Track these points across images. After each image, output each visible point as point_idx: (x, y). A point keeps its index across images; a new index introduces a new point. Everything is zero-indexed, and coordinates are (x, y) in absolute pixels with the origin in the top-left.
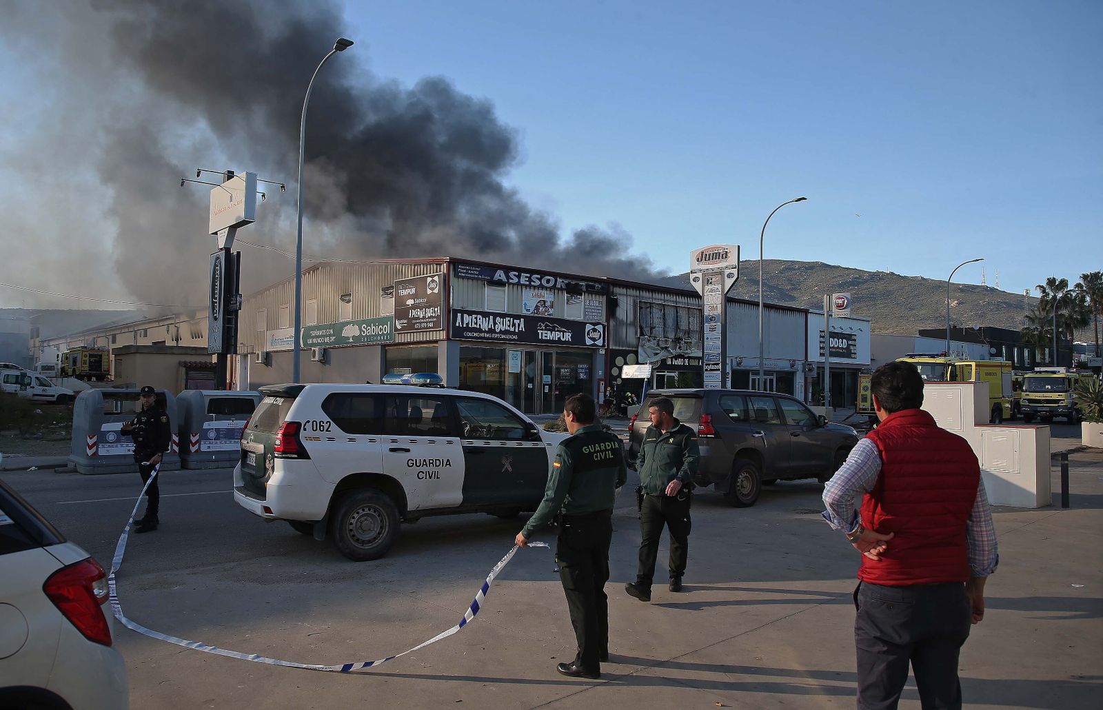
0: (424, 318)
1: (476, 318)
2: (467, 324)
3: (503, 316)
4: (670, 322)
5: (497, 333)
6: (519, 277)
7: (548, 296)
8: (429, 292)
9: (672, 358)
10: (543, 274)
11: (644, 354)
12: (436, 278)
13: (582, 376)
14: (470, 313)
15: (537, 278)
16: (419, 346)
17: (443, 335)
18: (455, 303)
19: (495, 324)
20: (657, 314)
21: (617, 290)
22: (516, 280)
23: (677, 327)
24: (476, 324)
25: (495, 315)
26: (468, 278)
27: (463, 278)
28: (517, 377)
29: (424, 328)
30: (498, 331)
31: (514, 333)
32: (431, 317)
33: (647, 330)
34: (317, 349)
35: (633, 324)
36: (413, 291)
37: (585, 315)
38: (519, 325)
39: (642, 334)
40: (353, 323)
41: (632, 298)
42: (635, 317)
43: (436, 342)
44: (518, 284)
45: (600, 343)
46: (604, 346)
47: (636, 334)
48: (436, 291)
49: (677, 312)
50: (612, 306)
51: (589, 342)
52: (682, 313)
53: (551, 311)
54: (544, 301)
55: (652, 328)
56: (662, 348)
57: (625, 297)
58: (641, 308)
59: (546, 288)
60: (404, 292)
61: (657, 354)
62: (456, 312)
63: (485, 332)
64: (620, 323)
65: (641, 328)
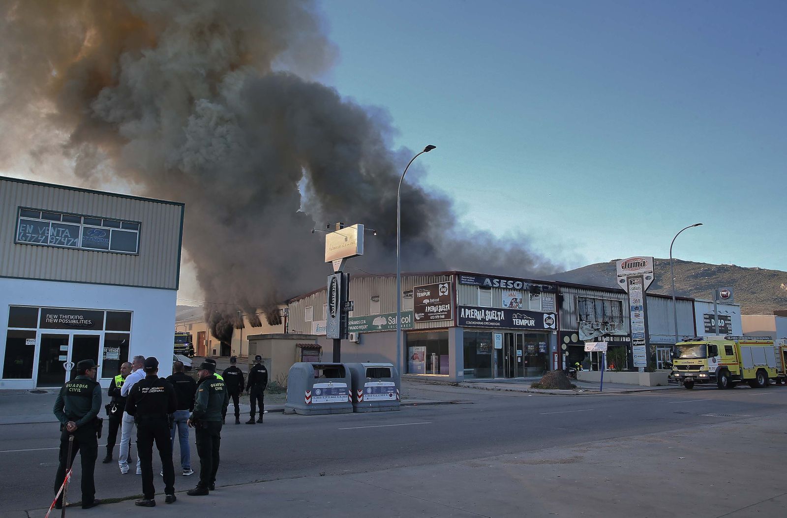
0: (437, 312)
1: (473, 312)
2: (468, 316)
3: (490, 309)
4: (599, 311)
5: (487, 321)
6: (499, 282)
7: (518, 295)
8: (441, 294)
9: (602, 336)
10: (515, 280)
11: (583, 334)
12: (446, 285)
13: (542, 351)
14: (470, 308)
15: (511, 283)
16: (433, 331)
17: (452, 324)
18: (460, 302)
19: (485, 315)
20: (590, 305)
21: (563, 289)
22: (497, 285)
23: (604, 314)
24: (473, 315)
25: (485, 309)
26: (467, 285)
27: (464, 284)
28: (499, 351)
29: (438, 319)
30: (487, 320)
31: (497, 321)
32: (443, 311)
33: (584, 317)
34: (354, 334)
35: (575, 313)
36: (429, 293)
37: (543, 308)
38: (501, 315)
39: (581, 320)
40: (382, 316)
41: (573, 295)
42: (575, 308)
43: (447, 328)
44: (499, 288)
45: (553, 327)
46: (556, 329)
47: (577, 319)
48: (446, 294)
49: (604, 304)
50: (560, 301)
51: (546, 326)
52: (607, 304)
53: (520, 305)
54: (516, 299)
55: (587, 316)
56: (595, 330)
57: (568, 294)
58: (579, 301)
59: (517, 290)
60: (420, 295)
61: (591, 334)
62: (461, 307)
63: (479, 321)
64: (566, 312)
65: (580, 315)
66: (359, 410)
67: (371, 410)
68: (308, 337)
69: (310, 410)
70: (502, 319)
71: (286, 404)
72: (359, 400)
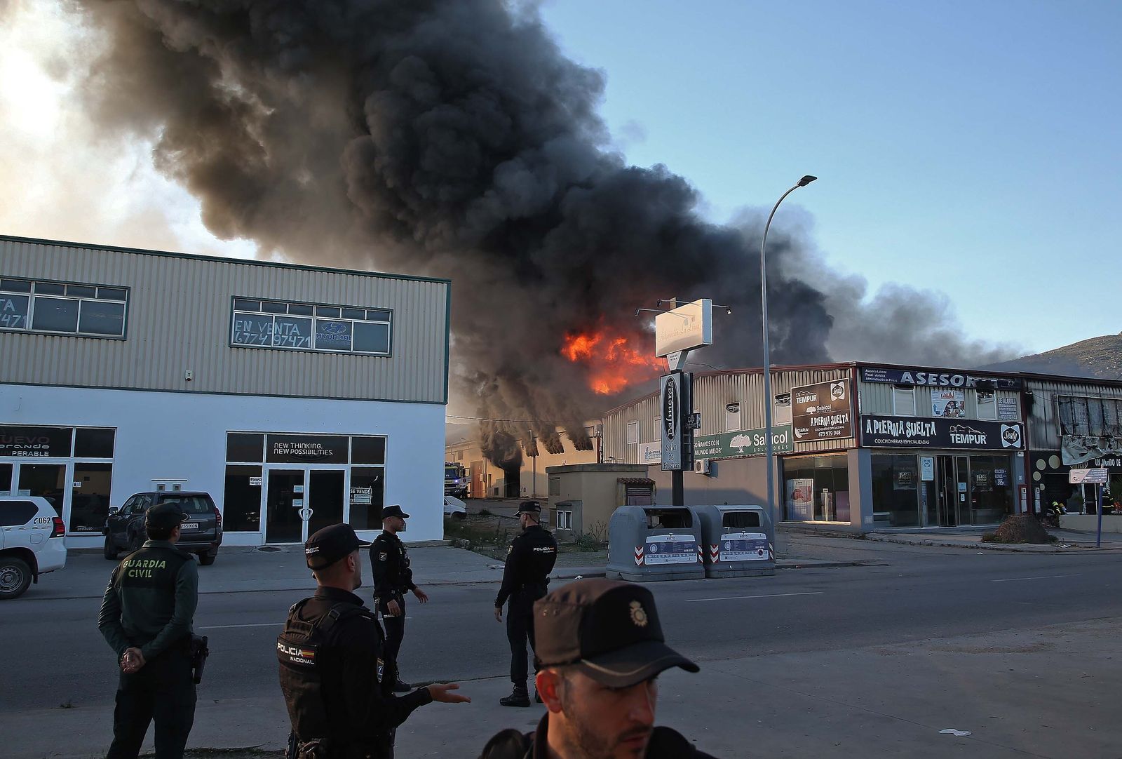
0: (829, 425)
1: (886, 424)
2: (878, 430)
3: (913, 420)
4: (1095, 417)
5: (908, 439)
6: (926, 377)
7: (958, 397)
8: (834, 398)
9: (1101, 459)
10: (951, 372)
11: (1068, 455)
12: (841, 384)
13: (1000, 483)
14: (880, 419)
15: (946, 378)
16: (823, 455)
17: (852, 443)
18: (864, 409)
19: (905, 429)
20: (1079, 409)
21: (1032, 385)
22: (923, 381)
23: (1104, 423)
24: (886, 430)
25: (905, 420)
26: (875, 382)
27: (870, 382)
28: (930, 485)
29: (828, 437)
30: (908, 436)
31: (925, 438)
32: (838, 425)
33: (1069, 428)
34: (702, 461)
35: (1053, 421)
36: (814, 398)
37: (999, 415)
38: (930, 429)
39: (1064, 433)
40: (743, 434)
41: (1049, 393)
42: (1054, 414)
43: (845, 450)
44: (926, 385)
45: (1017, 444)
46: (1022, 447)
47: (1057, 433)
48: (842, 397)
49: (1102, 406)
50: (1028, 404)
51: (1005, 444)
52: (1107, 406)
53: (962, 412)
54: (954, 402)
55: (1075, 426)
56: (1090, 448)
57: (1041, 393)
58: (1060, 403)
59: (956, 388)
60: (802, 400)
61: (1083, 455)
62: (865, 418)
63: (896, 438)
64: (1038, 421)
65: (1063, 426)
66: (714, 574)
67: (731, 574)
68: (634, 469)
69: (643, 574)
70: (932, 434)
71: (609, 566)
72: (714, 560)
